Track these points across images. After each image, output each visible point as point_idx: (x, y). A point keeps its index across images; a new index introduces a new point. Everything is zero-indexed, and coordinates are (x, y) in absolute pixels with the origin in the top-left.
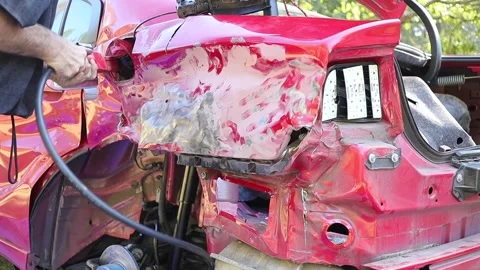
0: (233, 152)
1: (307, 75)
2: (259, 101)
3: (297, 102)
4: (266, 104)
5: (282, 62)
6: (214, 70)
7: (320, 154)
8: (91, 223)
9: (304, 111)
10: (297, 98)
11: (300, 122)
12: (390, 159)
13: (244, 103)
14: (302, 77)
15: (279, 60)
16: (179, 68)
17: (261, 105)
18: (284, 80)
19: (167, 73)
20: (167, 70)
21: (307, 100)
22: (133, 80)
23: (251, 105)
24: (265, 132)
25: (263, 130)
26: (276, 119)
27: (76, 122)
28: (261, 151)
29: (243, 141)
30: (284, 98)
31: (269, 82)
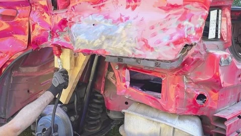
0: (145, 55)
1: (196, 14)
2: (163, 27)
3: (189, 29)
4: (168, 29)
5: (180, 6)
6: (130, 8)
7: (197, 57)
8: (28, 91)
9: (194, 34)
10: (189, 27)
11: (192, 40)
12: (228, 60)
13: (152, 28)
14: (193, 15)
15: (179, 4)
16: (103, 5)
17: (164, 29)
18: (180, 16)
19: (94, 7)
20: (94, 6)
21: (195, 28)
22: (67, 10)
23: (158, 29)
24: (168, 45)
25: (166, 43)
26: (175, 38)
27: (24, 34)
28: (164, 55)
29: (152, 49)
30: (180, 26)
31: (170, 17)
